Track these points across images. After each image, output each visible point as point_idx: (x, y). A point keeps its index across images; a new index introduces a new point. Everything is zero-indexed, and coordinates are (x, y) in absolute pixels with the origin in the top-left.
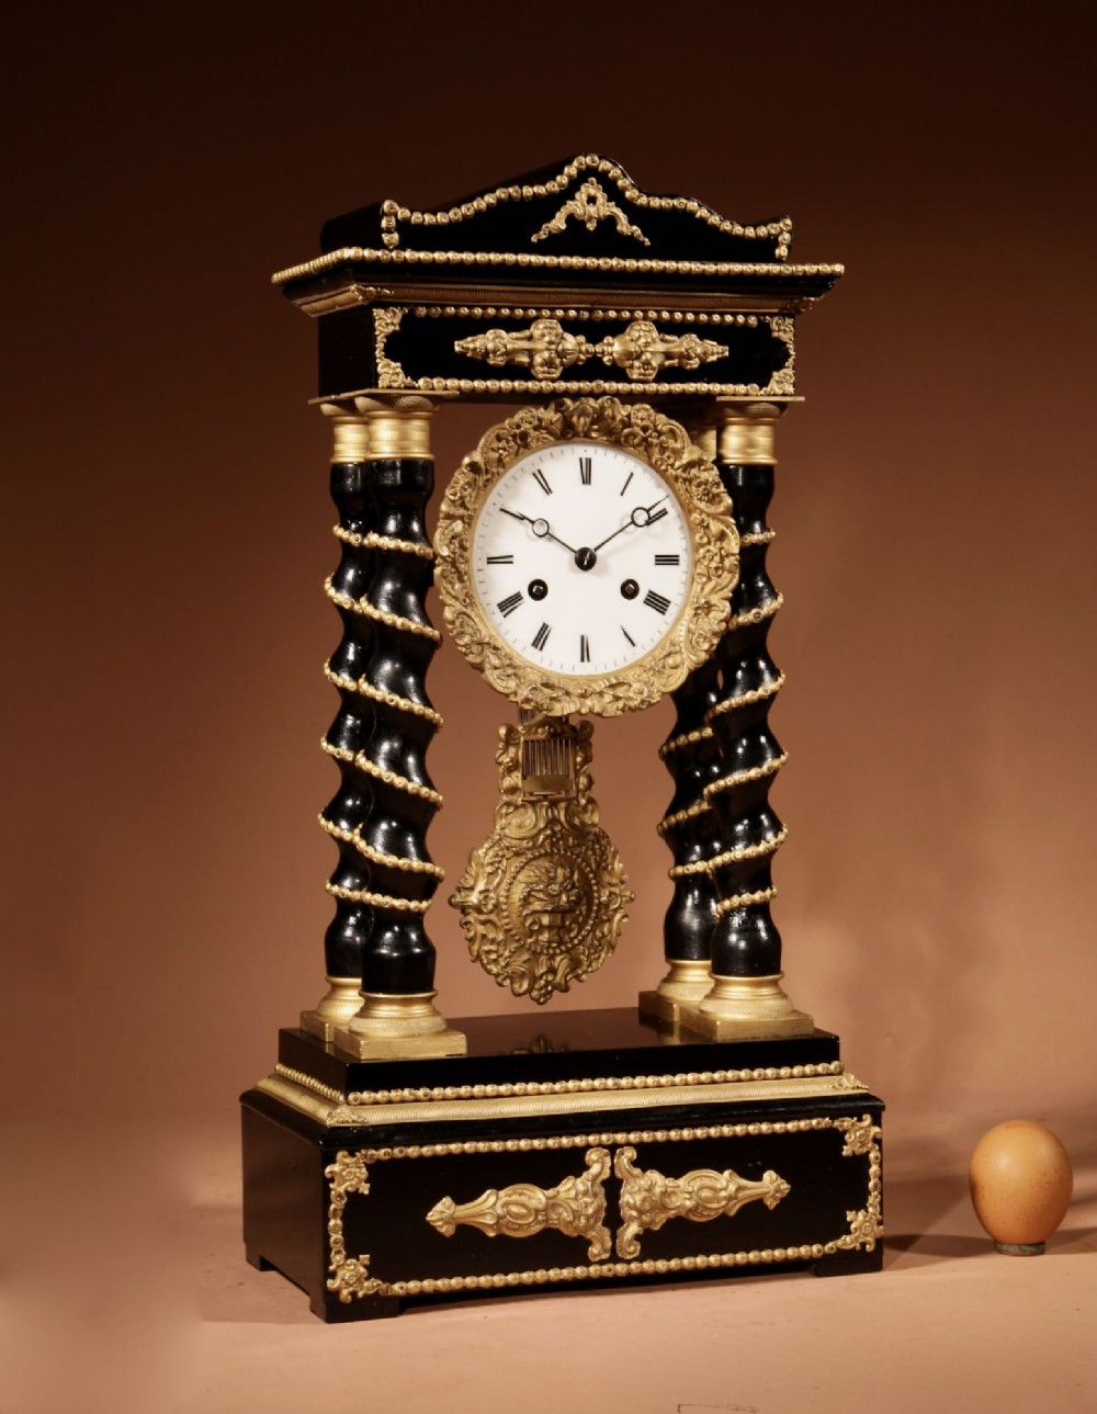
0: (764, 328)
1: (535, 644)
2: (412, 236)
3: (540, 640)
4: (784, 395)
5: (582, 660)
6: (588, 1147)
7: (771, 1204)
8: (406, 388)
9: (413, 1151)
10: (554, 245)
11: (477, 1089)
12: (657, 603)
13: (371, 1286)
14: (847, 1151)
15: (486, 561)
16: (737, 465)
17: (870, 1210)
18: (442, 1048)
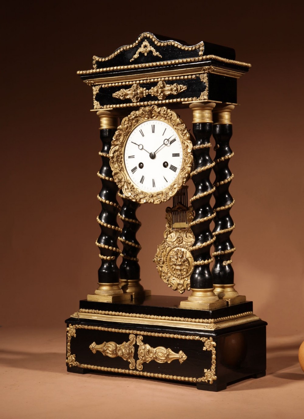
0: (198, 79)
1: (141, 182)
2: (100, 65)
3: (142, 181)
4: (204, 99)
5: (153, 187)
6: (130, 334)
7: (181, 361)
8: (100, 109)
9: (86, 327)
10: (136, 61)
11: (110, 312)
12: (174, 168)
13: (75, 364)
14: (204, 349)
15: (128, 157)
16: (199, 123)
17: (212, 370)
18: (106, 299)
